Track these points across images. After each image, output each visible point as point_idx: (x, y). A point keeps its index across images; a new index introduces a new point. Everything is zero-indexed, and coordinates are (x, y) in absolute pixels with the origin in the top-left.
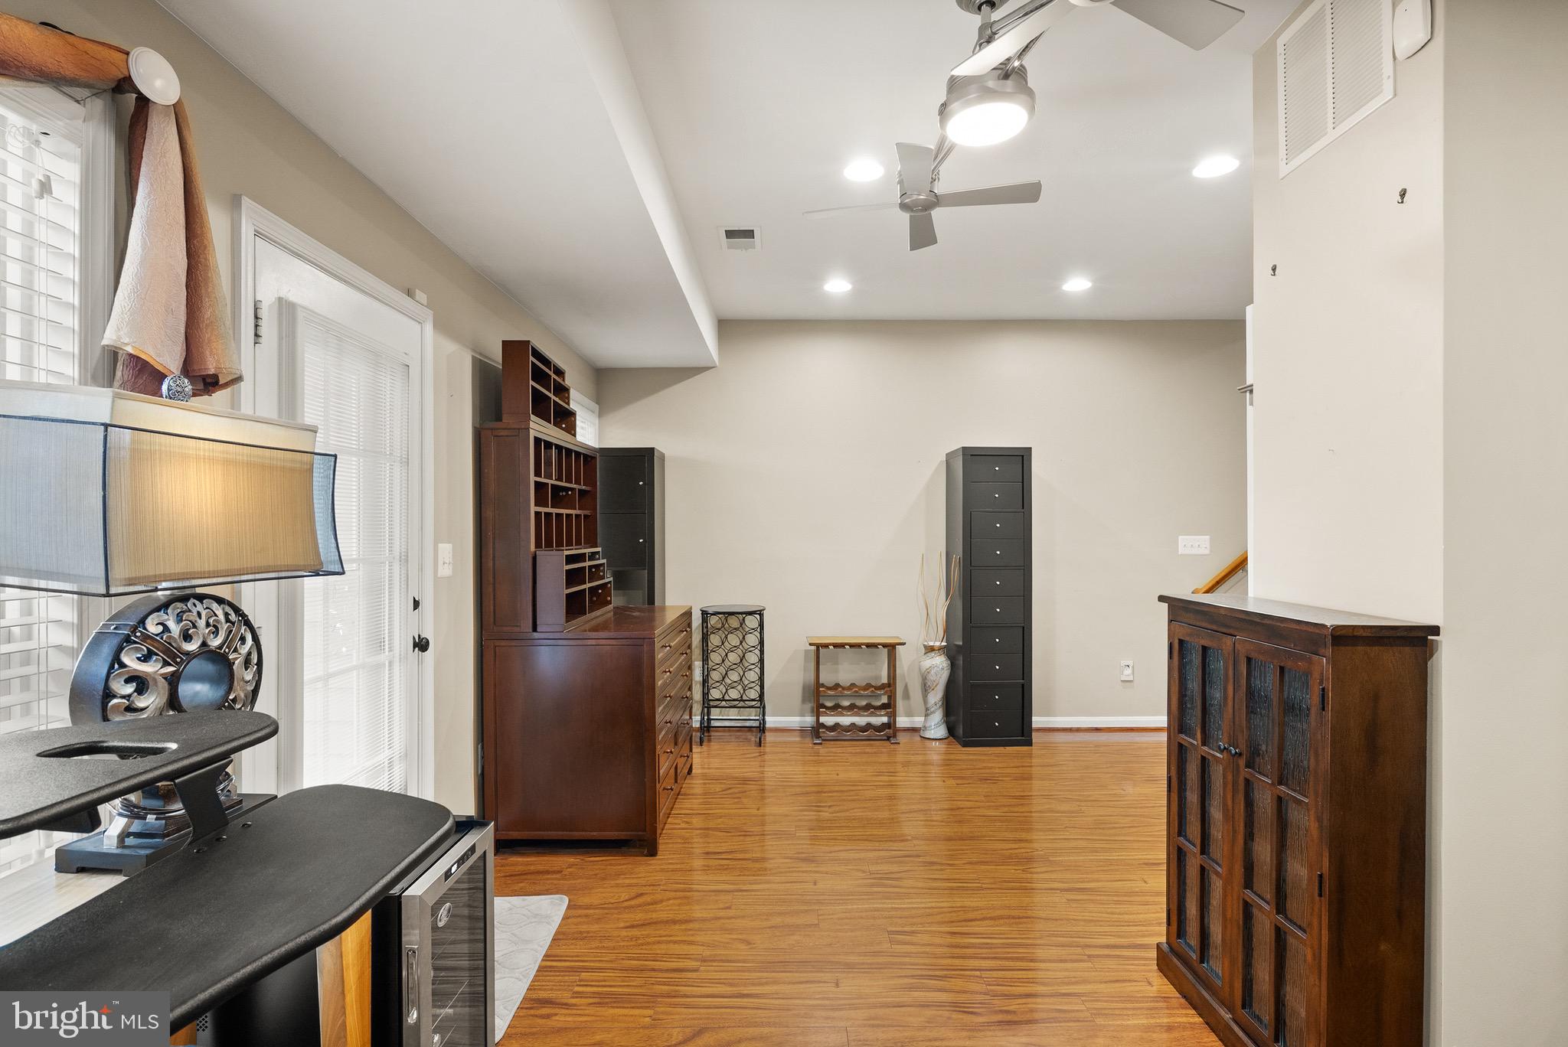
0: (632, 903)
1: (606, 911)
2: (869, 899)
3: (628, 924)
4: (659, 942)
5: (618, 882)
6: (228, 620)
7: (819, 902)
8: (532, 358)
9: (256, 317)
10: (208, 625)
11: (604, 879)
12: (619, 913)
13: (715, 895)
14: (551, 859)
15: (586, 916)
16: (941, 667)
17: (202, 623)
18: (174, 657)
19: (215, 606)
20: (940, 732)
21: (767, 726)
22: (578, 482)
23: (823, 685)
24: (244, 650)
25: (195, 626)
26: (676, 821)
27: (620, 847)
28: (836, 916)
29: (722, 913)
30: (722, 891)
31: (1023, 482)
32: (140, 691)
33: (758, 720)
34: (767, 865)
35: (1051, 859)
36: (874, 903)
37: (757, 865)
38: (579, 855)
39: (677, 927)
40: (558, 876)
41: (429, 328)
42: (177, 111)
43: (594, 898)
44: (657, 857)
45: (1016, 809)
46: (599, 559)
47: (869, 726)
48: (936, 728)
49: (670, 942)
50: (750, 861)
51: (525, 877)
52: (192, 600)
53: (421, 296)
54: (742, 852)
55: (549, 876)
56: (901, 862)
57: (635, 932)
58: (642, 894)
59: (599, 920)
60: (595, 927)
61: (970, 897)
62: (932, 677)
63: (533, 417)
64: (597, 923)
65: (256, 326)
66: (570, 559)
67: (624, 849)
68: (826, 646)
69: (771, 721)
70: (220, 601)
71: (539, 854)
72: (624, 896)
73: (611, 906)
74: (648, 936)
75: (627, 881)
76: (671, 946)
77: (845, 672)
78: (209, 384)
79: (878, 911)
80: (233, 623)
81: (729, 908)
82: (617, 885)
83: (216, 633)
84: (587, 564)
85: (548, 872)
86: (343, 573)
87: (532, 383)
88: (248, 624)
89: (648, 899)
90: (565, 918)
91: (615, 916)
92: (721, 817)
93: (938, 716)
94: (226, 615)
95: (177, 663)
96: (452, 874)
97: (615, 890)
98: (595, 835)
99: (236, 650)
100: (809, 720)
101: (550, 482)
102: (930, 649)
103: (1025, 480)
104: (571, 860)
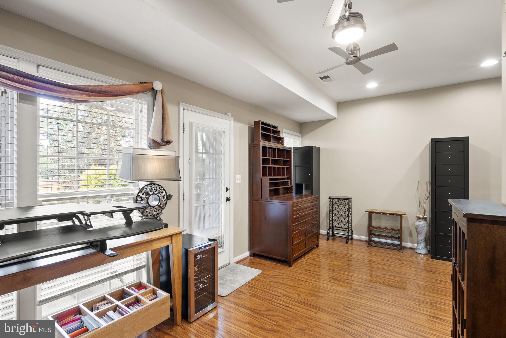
0: (277, 276)
1: (269, 277)
2: (346, 295)
3: (272, 281)
4: (276, 287)
5: (277, 270)
6: (159, 189)
7: (329, 291)
8: (261, 125)
9: (184, 127)
10: (155, 189)
11: (274, 269)
12: (271, 278)
13: (299, 281)
14: (265, 261)
15: (263, 276)
16: (423, 225)
17: (153, 189)
18: (148, 195)
19: (157, 186)
20: (424, 251)
21: (354, 238)
22: (283, 157)
23: (374, 227)
24: (163, 195)
25: (152, 189)
26: (304, 260)
27: (283, 262)
28: (331, 297)
29: (298, 286)
30: (301, 280)
31: (464, 152)
32: (142, 200)
33: (346, 235)
34: (321, 277)
35: (434, 305)
36: (347, 297)
37: (318, 277)
38: (272, 262)
39: (283, 285)
40: (264, 265)
41: (232, 121)
42: (162, 91)
43: (268, 273)
44: (291, 267)
45: (436, 285)
46: (286, 180)
47: (392, 244)
48: (422, 249)
49: (279, 288)
50: (317, 275)
51: (256, 264)
52: (153, 185)
53: (229, 114)
54: (316, 272)
55: (261, 265)
56: (367, 288)
57: (272, 283)
58: (280, 275)
59: (265, 278)
60: (263, 279)
61: (384, 306)
62: (419, 229)
63: (261, 141)
64: (264, 279)
65: (184, 128)
66: (271, 180)
67: (284, 263)
68: (373, 213)
69: (355, 236)
70: (158, 185)
71: (263, 259)
72: (275, 274)
73: (271, 276)
74: (274, 285)
75: (279, 271)
76: (279, 289)
77: (385, 223)
78: (168, 143)
79: (347, 299)
80: (160, 189)
81: (301, 285)
82: (276, 271)
83: (156, 191)
84: (280, 181)
85: (262, 264)
86: (181, 180)
87: (261, 132)
88: (164, 190)
89: (281, 277)
90: (259, 275)
91: (270, 278)
92: (317, 261)
93: (422, 245)
94: (159, 188)
95: (148, 196)
96: (201, 249)
97: (274, 272)
98: (276, 257)
99: (160, 194)
100: (366, 238)
101: (270, 158)
102: (419, 218)
103: (465, 151)
104: (269, 262)
